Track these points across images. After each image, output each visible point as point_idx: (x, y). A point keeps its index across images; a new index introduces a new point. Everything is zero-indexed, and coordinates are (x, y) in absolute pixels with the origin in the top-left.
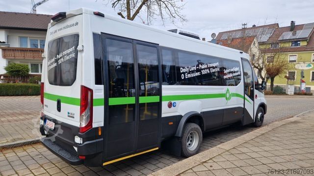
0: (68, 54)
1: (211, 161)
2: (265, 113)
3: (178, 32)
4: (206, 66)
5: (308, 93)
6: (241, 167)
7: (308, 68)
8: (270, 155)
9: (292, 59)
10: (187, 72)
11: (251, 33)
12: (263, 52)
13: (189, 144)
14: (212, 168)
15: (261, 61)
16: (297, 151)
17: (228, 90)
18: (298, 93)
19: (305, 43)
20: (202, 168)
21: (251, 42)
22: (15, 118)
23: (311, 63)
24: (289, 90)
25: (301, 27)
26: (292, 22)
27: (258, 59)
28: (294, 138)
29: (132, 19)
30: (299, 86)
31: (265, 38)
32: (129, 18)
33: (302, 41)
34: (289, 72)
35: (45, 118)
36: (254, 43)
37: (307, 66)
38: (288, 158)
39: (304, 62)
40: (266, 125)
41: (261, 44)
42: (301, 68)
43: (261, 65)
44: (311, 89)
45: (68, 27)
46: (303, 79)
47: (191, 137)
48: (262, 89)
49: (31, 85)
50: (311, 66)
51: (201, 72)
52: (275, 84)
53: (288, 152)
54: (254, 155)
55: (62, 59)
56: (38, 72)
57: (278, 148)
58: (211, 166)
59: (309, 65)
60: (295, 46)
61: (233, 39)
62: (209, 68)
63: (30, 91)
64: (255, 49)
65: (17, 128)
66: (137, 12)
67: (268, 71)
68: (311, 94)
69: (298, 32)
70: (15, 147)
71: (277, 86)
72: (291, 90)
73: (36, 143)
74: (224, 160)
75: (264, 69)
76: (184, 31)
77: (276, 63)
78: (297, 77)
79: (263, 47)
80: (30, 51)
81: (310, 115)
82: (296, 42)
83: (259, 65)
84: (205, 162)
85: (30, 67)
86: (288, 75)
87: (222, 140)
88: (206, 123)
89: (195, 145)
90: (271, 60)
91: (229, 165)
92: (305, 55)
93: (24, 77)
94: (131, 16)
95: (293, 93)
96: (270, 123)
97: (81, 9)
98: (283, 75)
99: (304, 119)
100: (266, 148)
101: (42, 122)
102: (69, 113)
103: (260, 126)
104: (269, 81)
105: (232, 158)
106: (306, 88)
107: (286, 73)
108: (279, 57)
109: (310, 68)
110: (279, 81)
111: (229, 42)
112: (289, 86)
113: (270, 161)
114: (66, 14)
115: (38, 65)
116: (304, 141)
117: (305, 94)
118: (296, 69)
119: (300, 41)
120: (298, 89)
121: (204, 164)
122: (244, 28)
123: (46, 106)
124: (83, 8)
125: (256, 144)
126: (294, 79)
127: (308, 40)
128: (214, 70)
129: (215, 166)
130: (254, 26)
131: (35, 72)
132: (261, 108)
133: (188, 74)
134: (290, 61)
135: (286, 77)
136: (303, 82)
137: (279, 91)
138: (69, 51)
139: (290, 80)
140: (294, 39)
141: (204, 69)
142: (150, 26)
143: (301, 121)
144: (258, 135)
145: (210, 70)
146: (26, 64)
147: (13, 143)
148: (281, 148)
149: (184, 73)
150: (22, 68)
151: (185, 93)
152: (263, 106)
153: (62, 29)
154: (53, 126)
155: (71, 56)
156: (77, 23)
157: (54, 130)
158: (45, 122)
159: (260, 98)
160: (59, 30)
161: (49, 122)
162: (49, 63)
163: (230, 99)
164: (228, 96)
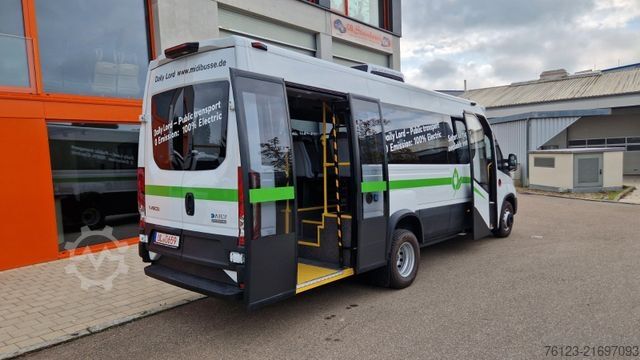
0: (207, 116)
2: (514, 213)
3: (369, 70)
4: (420, 131)
10: (391, 141)
13: (399, 266)
17: (455, 171)
35: (150, 230)
45: (201, 68)
47: (402, 254)
48: (510, 170)
51: (414, 141)
55: (194, 125)
62: (425, 134)
89: (408, 266)
101: (147, 237)
102: (213, 216)
114: (200, 46)
123: (153, 208)
132: (509, 203)
133: (395, 143)
138: (208, 110)
141: (418, 135)
145: (426, 137)
149: (388, 143)
151: (392, 177)
152: (511, 200)
153: (186, 71)
154: (175, 242)
155: (213, 119)
156: (223, 63)
157: (179, 248)
158: (152, 237)
159: (506, 185)
160: (179, 74)
161: (164, 236)
162: (157, 132)
163: (458, 187)
164: (456, 183)
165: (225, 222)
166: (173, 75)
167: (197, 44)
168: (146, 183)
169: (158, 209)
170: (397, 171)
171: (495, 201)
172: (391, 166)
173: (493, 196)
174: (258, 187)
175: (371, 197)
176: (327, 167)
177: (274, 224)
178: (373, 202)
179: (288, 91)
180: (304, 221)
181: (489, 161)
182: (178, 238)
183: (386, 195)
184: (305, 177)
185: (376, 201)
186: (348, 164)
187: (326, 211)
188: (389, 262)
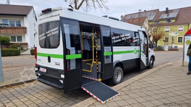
0: (54, 32)
1: (129, 86)
2: (154, 61)
3: (108, 17)
4: (124, 36)
5: (176, 49)
6: (145, 87)
7: (176, 35)
8: (158, 81)
9: (167, 30)
10: (114, 39)
11: (144, 15)
12: (151, 26)
13: (116, 78)
14: (130, 89)
15: (149, 32)
16: (172, 79)
17: (135, 48)
18: (171, 49)
19: (174, 21)
20: (125, 89)
21: (144, 20)
22: (10, 69)
23: (177, 32)
24: (165, 48)
25: (172, 11)
26: (167, 8)
27: (148, 31)
28: (170, 73)
29: (78, 9)
30: (171, 45)
31: (152, 18)
32: (76, 8)
33: (172, 19)
34: (165, 38)
35: (38, 67)
36: (146, 21)
37: (175, 34)
38: (168, 82)
39: (174, 32)
40: (155, 67)
41: (150, 21)
42: (172, 35)
43: (150, 34)
44: (178, 47)
45: (52, 16)
46: (173, 41)
47: (117, 74)
48: (153, 48)
49: (13, 49)
50: (177, 34)
51: (122, 39)
52: (158, 45)
53: (168, 80)
54: (151, 82)
55: (50, 34)
56: (16, 41)
57: (162, 78)
58: (130, 88)
59: (176, 33)
60: (168, 22)
61: (133, 19)
62: (125, 37)
63: (13, 53)
64: (146, 24)
65: (15, 74)
66: (81, 4)
67: (154, 37)
68: (178, 50)
69: (170, 14)
70: (18, 84)
71: (159, 46)
72: (166, 48)
73: (29, 82)
74: (136, 85)
75: (151, 36)
76: (111, 16)
77: (158, 33)
78: (170, 40)
79: (151, 23)
80: (10, 28)
81: (177, 61)
82: (169, 20)
83: (149, 34)
84: (126, 86)
85: (10, 38)
86: (164, 40)
87: (132, 76)
88: (125, 67)
89: (119, 78)
90: (155, 31)
91: (138, 87)
92: (174, 28)
93: (7, 45)
94: (77, 7)
95: (168, 50)
96: (157, 66)
97: (61, 7)
98: (162, 40)
99: (174, 63)
100: (156, 79)
101: (37, 69)
102: (56, 63)
103: (151, 68)
104: (155, 43)
105: (139, 84)
106: (175, 46)
107: (163, 38)
108: (159, 29)
109: (177, 35)
110: (160, 43)
111: (131, 21)
112: (166, 46)
113: (159, 84)
114: (52, 9)
115: (15, 37)
116: (175, 74)
117: (175, 50)
118: (169, 36)
119: (171, 19)
120: (170, 47)
121: (126, 87)
122: (140, 12)
123: (39, 60)
124: (63, 6)
125: (151, 77)
126: (168, 41)
127: (176, 19)
128: (128, 38)
129: (132, 88)
130: (145, 11)
131: (14, 41)
132: (152, 58)
133: (115, 40)
134: (166, 31)
135: (163, 40)
136: (173, 43)
137: (160, 49)
138: (54, 30)
139: (165, 42)
140: (168, 18)
141: (123, 37)
142: (88, 13)
143: (173, 64)
144: (152, 72)
145: (126, 38)
146: (8, 36)
147: (17, 82)
148: (164, 78)
149: (113, 40)
150: (6, 39)
151: (114, 50)
152: (153, 57)
153: (48, 17)
154: (45, 71)
155: (56, 32)
156: (59, 15)
157: (46, 72)
158: (39, 69)
159: (151, 52)
160: (46, 18)
161: (42, 68)
162: (40, 36)
163: (136, 53)
164: (135, 52)
165: (59, 65)
166: (44, 19)
167: (51, 9)
168: (37, 52)
169: (40, 60)
170: (116, 49)
171: (148, 57)
172: (114, 47)
173: (147, 56)
174: (70, 54)
175: (107, 57)
176: (94, 47)
177: (75, 66)
178: (108, 58)
179: (79, 24)
180: (87, 64)
181: (146, 45)
182: (46, 69)
183: (112, 56)
184: (88, 50)
185: (109, 58)
186: (100, 46)
187: (93, 61)
188: (113, 77)
